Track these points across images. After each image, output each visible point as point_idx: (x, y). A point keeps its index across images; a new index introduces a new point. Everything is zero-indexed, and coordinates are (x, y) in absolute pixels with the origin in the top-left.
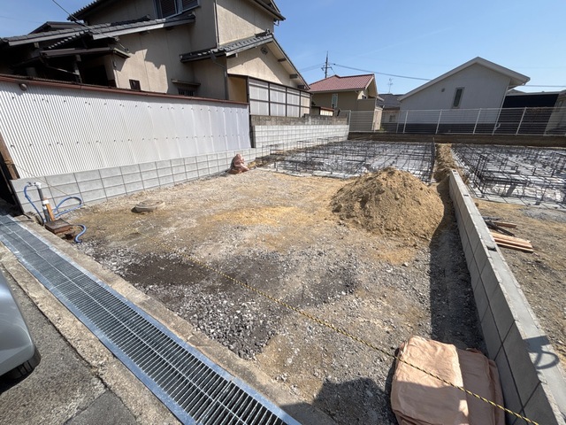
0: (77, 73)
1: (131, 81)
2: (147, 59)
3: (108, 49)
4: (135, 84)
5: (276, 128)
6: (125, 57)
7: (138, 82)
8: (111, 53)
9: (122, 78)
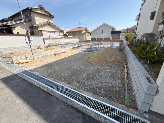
0: (5, 31)
1: (17, 32)
2: (21, 28)
3: (11, 27)
4: (18, 33)
5: (51, 40)
6: (15, 28)
7: (19, 32)
8: (12, 27)
9: (15, 32)
